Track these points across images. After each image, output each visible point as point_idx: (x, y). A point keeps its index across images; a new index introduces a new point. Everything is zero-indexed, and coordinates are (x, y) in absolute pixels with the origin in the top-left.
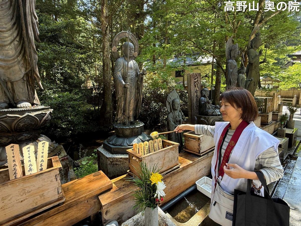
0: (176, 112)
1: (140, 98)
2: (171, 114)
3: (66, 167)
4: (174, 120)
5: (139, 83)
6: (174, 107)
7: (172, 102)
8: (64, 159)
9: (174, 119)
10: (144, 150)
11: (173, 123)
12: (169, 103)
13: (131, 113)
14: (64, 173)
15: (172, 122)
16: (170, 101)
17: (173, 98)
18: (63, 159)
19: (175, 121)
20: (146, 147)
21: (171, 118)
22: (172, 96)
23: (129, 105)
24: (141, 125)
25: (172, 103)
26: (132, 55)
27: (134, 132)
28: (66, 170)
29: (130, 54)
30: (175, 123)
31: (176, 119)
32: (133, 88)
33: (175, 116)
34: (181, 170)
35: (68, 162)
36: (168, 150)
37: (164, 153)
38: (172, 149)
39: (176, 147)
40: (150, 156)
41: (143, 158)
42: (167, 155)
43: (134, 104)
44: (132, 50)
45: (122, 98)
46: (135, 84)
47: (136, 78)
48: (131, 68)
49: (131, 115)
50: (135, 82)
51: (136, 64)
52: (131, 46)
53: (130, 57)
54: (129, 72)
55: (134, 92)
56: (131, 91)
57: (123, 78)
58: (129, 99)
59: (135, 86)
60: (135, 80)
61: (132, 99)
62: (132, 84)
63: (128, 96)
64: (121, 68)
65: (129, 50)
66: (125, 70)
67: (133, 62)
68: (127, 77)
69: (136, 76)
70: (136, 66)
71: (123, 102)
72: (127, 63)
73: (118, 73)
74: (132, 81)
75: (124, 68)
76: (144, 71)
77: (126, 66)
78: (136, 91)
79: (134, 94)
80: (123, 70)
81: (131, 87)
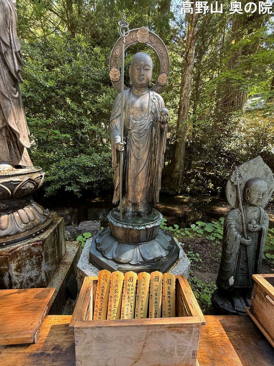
0: (251, 209)
1: (158, 172)
2: (236, 211)
3: (39, 255)
4: (243, 227)
6: (247, 198)
7: (243, 186)
8: (37, 244)
9: (243, 224)
10: (123, 288)
11: (236, 233)
12: (236, 186)
13: (140, 197)
14: (36, 262)
15: (234, 230)
16: (240, 182)
17: (247, 177)
18: (34, 245)
19: (243, 230)
20: (130, 283)
21: (234, 221)
22: (246, 172)
25: (245, 189)
26: (144, 82)
27: (132, 236)
28: (39, 259)
29: (138, 79)
30: (242, 234)
31: (247, 226)
33: (246, 217)
35: (42, 250)
36: (161, 327)
37: (145, 331)
38: (174, 328)
39: (192, 328)
40: (97, 329)
41: (76, 328)
42: (156, 338)
43: (146, 181)
44: (144, 69)
45: (118, 168)
46: (147, 142)
47: (154, 130)
48: (142, 109)
49: (139, 201)
50: (148, 138)
51: (155, 101)
52: (142, 61)
53: (141, 85)
54: (135, 119)
55: (146, 159)
56: (138, 157)
57: (124, 131)
58: (133, 171)
59: (147, 146)
60: (148, 134)
61: (140, 172)
62: (140, 142)
63: (132, 165)
64: (119, 112)
65: (138, 69)
66: (127, 114)
67: (148, 97)
68: (130, 129)
69: (154, 126)
70: (157, 103)
71: (118, 177)
72: (134, 99)
73: (115, 120)
74: (140, 137)
75: (126, 111)
76: (163, 113)
77: (131, 106)
78: (152, 156)
79: (146, 162)
80: (125, 115)
81: (138, 148)
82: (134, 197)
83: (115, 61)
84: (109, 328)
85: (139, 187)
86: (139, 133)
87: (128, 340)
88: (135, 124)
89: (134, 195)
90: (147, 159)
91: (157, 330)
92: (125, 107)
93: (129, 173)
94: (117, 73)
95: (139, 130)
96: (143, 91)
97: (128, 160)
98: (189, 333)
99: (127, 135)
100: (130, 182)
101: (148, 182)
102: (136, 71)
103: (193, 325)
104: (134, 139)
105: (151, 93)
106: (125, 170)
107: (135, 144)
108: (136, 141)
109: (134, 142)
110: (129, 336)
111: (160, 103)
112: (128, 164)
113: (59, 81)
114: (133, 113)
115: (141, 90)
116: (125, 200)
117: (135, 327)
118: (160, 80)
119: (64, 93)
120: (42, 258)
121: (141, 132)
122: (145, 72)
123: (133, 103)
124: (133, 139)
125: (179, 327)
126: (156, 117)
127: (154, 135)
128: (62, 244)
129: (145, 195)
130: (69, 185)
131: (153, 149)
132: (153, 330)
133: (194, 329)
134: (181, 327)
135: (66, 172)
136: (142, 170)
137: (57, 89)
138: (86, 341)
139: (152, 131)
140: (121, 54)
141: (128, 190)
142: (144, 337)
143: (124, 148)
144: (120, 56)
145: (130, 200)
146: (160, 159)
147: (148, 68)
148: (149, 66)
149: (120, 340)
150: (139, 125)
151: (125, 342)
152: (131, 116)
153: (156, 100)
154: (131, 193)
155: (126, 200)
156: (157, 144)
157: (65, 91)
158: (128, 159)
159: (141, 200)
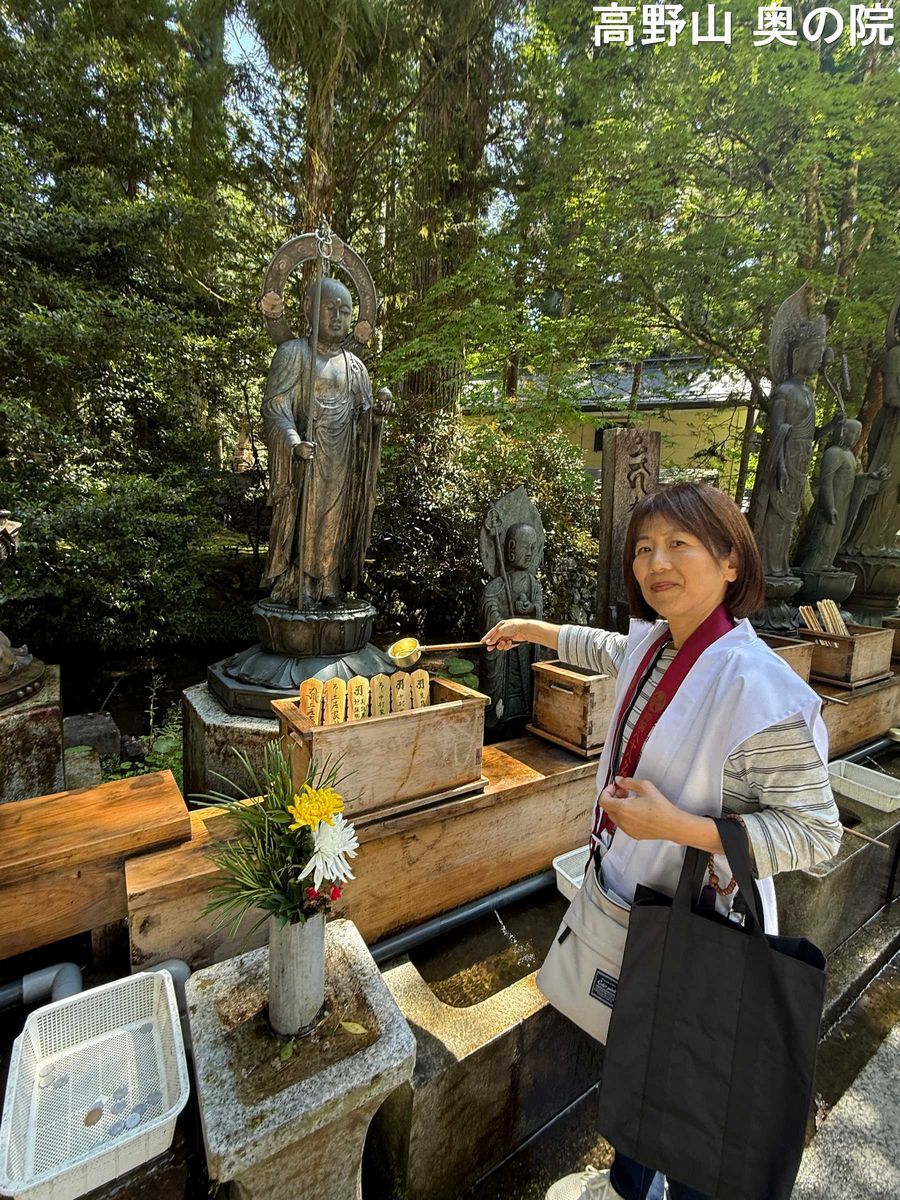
0: (518, 576)
1: (367, 510)
3: (50, 746)
4: (509, 609)
5: (364, 445)
6: (512, 557)
7: (503, 537)
8: (43, 714)
9: (508, 604)
10: (346, 708)
12: (494, 538)
13: (327, 565)
14: (38, 766)
15: (497, 614)
16: (499, 530)
17: (509, 521)
18: (35, 716)
19: (510, 612)
20: (359, 698)
21: (496, 600)
22: (506, 513)
23: (318, 532)
24: (358, 615)
25: (507, 541)
26: (340, 333)
27: (328, 638)
28: (48, 756)
29: (331, 327)
31: (515, 605)
32: (336, 463)
33: (513, 592)
34: (487, 803)
35: (58, 729)
36: (436, 715)
37: (415, 725)
38: (453, 715)
39: (475, 710)
41: (315, 733)
42: (430, 735)
44: (341, 312)
45: (289, 499)
47: (355, 426)
48: (335, 382)
49: (326, 573)
51: (356, 371)
52: (338, 296)
53: (332, 337)
54: (322, 400)
58: (317, 507)
60: (347, 431)
61: (331, 509)
62: (334, 446)
63: (316, 494)
64: (290, 382)
65: (330, 309)
67: (344, 361)
68: (315, 419)
69: (355, 419)
70: (359, 376)
71: (290, 517)
72: (318, 361)
73: (280, 399)
74: (333, 436)
77: (314, 373)
79: (343, 488)
82: (316, 565)
83: (277, 280)
84: (365, 727)
85: (327, 541)
86: (331, 429)
88: (324, 409)
89: (317, 560)
90: (345, 482)
91: (431, 722)
95: (332, 423)
96: (335, 348)
101: (344, 532)
102: (326, 311)
103: (476, 707)
104: (322, 440)
105: (348, 355)
107: (324, 450)
108: (325, 444)
109: (319, 447)
110: (394, 737)
111: (364, 376)
114: (318, 389)
115: (330, 346)
118: (357, 333)
121: (336, 427)
122: (342, 316)
123: (316, 368)
124: (319, 439)
126: (358, 402)
127: (355, 436)
132: (427, 721)
133: (477, 712)
134: (461, 711)
136: (333, 506)
139: (352, 427)
142: (415, 735)
143: (313, 453)
144: (286, 272)
145: (308, 570)
147: (348, 310)
148: (349, 307)
149: (381, 747)
150: (330, 412)
151: (387, 750)
152: (315, 394)
153: (356, 368)
154: (308, 554)
159: (329, 570)
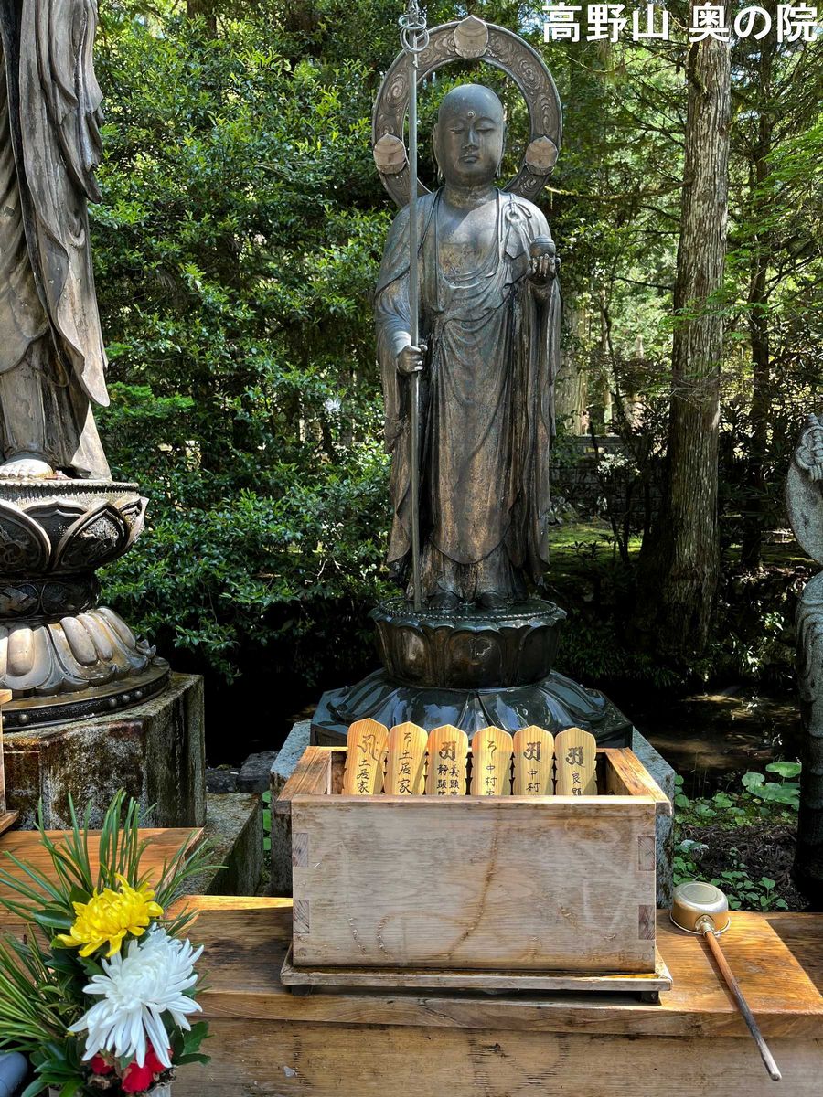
1: (535, 446)
8: (125, 729)
13: (481, 541)
18: (117, 729)
20: (447, 762)
23: (461, 489)
26: (478, 166)
28: (129, 786)
29: (461, 159)
35: (139, 752)
36: (534, 815)
37: (488, 824)
38: (575, 821)
39: (630, 821)
40: (354, 810)
41: (295, 804)
42: (524, 851)
43: (497, 483)
44: (478, 132)
45: (403, 439)
46: (497, 351)
47: (518, 312)
48: (475, 245)
49: (478, 555)
50: (498, 335)
51: (518, 221)
52: (471, 108)
53: (469, 176)
54: (454, 278)
55: (495, 403)
56: (468, 399)
57: (421, 321)
58: (454, 449)
59: (496, 360)
60: (497, 321)
61: (478, 450)
62: (473, 348)
63: (450, 427)
64: (406, 260)
65: (458, 132)
66: (430, 266)
67: (494, 211)
68: (441, 309)
69: (517, 299)
70: (523, 229)
71: (406, 467)
72: (449, 219)
73: (393, 288)
74: (472, 333)
75: (427, 257)
76: (538, 250)
77: (441, 240)
78: (514, 394)
79: (495, 414)
80: (424, 269)
81: (469, 370)
82: (462, 541)
83: (391, 115)
84: (386, 810)
85: (476, 503)
86: (468, 321)
87: (441, 855)
88: (456, 291)
89: (461, 534)
90: (498, 403)
91: (525, 825)
92: (422, 246)
93: (441, 455)
94: (397, 148)
95: (469, 311)
96: (479, 193)
97: (437, 411)
98: (623, 840)
99: (431, 330)
100: (445, 487)
101: (507, 487)
102: (454, 138)
103: (632, 813)
104: (455, 341)
105: (504, 199)
106: (426, 447)
107: (458, 355)
108: (459, 346)
109: (453, 352)
110: (443, 840)
111: (534, 227)
112: (437, 424)
113: (156, 203)
114: (447, 262)
115: (470, 192)
116: (429, 557)
117: (458, 811)
118: (530, 160)
119: (175, 248)
120: (140, 784)
121: (475, 317)
122: (482, 138)
123: (447, 230)
124: (450, 340)
125: (589, 817)
126: (521, 270)
127: (518, 327)
128: (193, 772)
129: (497, 536)
130: (192, 623)
131: (517, 370)
132: (513, 823)
133: (635, 825)
134: (596, 818)
135: (179, 571)
136: (483, 443)
137: (150, 234)
138: (323, 851)
139: (511, 314)
140: (408, 94)
141: (438, 515)
142: (488, 845)
143: (421, 362)
144: (404, 100)
145: (447, 550)
146: (539, 399)
147: (489, 125)
148: (492, 121)
149: (419, 853)
150: (466, 295)
151: (432, 862)
152: (443, 271)
153: (518, 217)
154: (448, 525)
155: (433, 557)
156: (528, 350)
157: (181, 243)
158: (437, 406)
159: (484, 549)
